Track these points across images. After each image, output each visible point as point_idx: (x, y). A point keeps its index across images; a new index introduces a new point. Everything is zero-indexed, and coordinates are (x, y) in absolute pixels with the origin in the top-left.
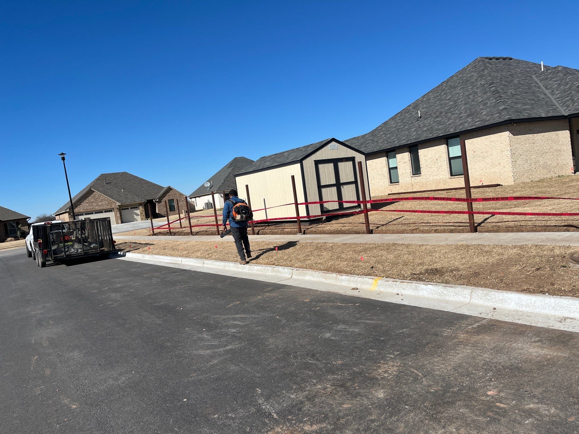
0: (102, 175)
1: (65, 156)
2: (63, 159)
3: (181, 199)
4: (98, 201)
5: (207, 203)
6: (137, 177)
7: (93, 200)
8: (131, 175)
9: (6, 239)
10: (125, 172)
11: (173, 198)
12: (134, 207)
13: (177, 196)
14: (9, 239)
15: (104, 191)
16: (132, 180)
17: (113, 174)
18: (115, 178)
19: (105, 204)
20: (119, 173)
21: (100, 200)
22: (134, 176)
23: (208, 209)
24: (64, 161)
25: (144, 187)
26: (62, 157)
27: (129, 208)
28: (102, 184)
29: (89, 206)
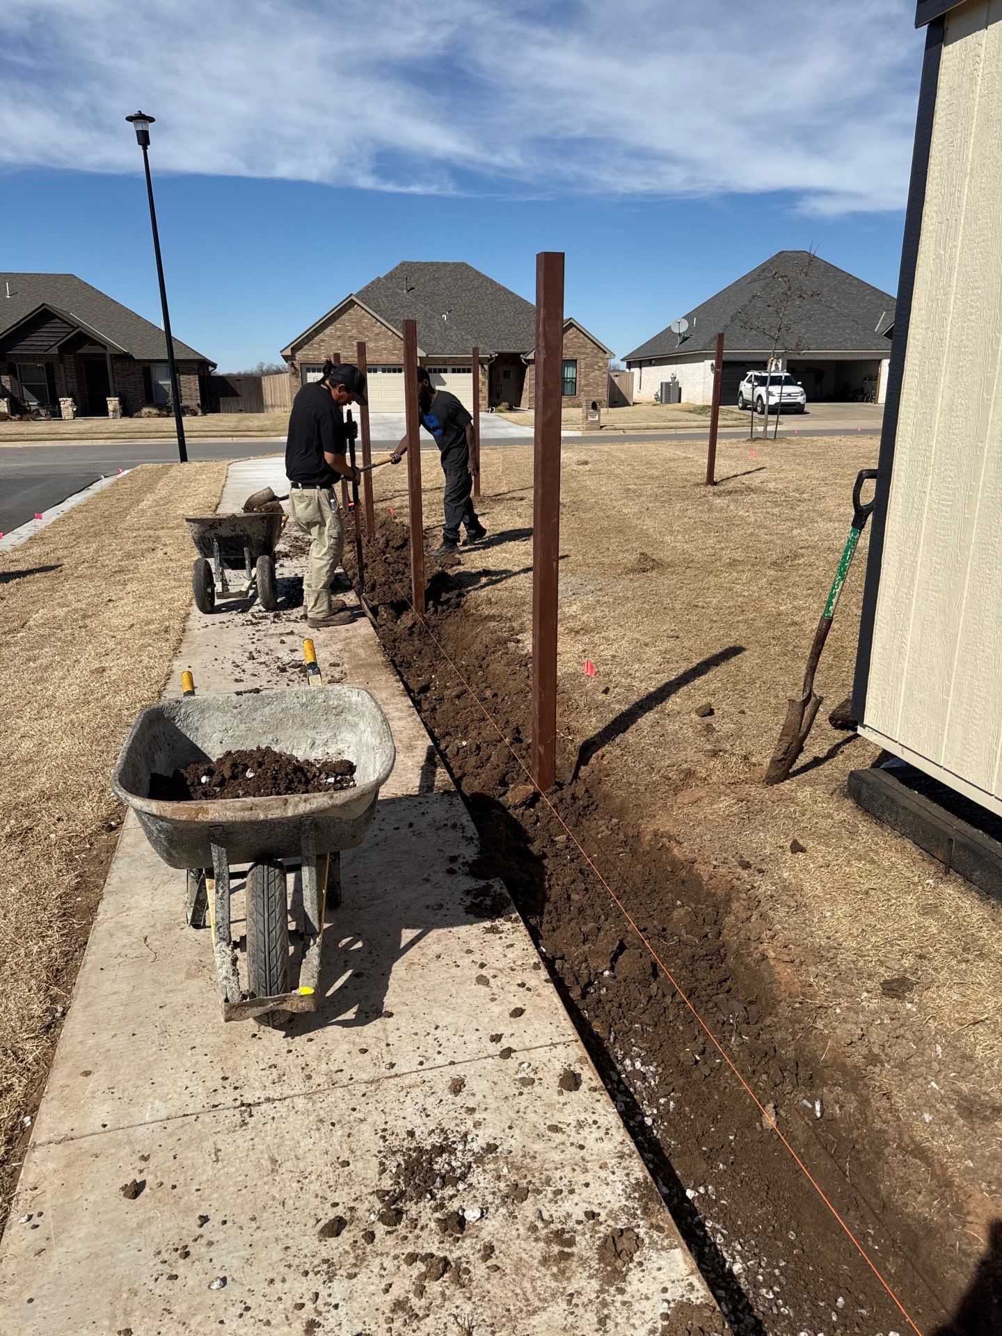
0: (403, 264)
1: (151, 127)
2: (144, 139)
3: (598, 362)
4: (367, 336)
5: (667, 384)
6: (492, 282)
7: (355, 331)
8: (477, 273)
9: (139, 410)
10: (463, 264)
11: (575, 357)
12: (461, 367)
13: (588, 351)
14: (145, 410)
15: (392, 310)
16: (477, 288)
17: (432, 264)
18: (434, 279)
19: (385, 349)
20: (449, 264)
21: (372, 335)
22: (484, 276)
23: (668, 401)
24: (145, 149)
25: (503, 312)
26: (140, 128)
27: (450, 368)
28: (390, 288)
29: (344, 347)
